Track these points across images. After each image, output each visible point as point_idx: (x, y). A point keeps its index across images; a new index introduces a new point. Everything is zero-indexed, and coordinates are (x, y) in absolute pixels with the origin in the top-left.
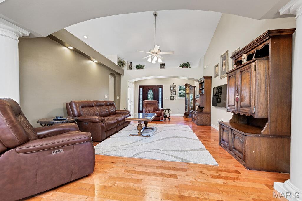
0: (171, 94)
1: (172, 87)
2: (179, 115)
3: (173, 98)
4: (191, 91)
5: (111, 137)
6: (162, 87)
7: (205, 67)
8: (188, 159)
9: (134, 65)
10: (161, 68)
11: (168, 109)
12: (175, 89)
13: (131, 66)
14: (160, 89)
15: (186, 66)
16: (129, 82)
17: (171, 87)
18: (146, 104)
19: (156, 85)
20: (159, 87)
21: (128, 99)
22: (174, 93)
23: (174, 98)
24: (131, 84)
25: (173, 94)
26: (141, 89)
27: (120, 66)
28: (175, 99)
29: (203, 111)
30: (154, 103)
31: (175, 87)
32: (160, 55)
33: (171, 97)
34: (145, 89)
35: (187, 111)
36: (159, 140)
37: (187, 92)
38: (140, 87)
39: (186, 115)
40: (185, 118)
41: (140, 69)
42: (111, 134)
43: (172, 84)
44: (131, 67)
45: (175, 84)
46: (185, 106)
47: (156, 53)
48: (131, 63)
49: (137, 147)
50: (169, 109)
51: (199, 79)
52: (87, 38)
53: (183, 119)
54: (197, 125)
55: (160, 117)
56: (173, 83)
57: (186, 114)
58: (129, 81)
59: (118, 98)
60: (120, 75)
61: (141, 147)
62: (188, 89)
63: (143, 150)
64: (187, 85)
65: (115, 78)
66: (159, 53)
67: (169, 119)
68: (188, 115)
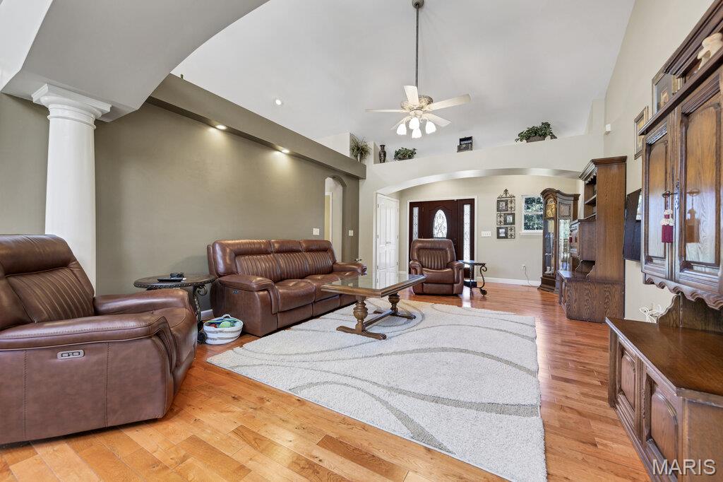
0: (500, 222)
1: (502, 201)
2: (525, 282)
3: (506, 233)
4: (564, 210)
5: (294, 327)
6: (471, 202)
7: (608, 128)
8: (440, 438)
9: (391, 150)
10: (460, 149)
11: (480, 264)
12: (511, 208)
13: (382, 155)
14: (467, 208)
15: (540, 136)
16: (379, 195)
17: (498, 202)
18: (419, 249)
19: (455, 198)
20: (464, 201)
21: (377, 236)
22: (510, 219)
23: (509, 233)
24: (388, 198)
25: (505, 221)
26: (416, 210)
27: (356, 156)
28: (511, 235)
29: (592, 273)
30: (441, 246)
31: (511, 202)
32: (434, 112)
33: (498, 229)
34: (426, 210)
35: (551, 272)
36: (402, 353)
37: (550, 213)
38: (412, 205)
39: (546, 284)
40: (542, 294)
41: (403, 159)
42: (296, 321)
43: (502, 193)
44: (382, 157)
45: (510, 193)
46: (544, 257)
47: (420, 108)
48: (383, 147)
49: (325, 366)
50: (483, 265)
51: (581, 170)
52: (282, 104)
53: (538, 295)
54: (570, 317)
55: (452, 284)
56: (506, 191)
57: (549, 282)
58: (378, 191)
59: (351, 233)
60: (356, 179)
61: (336, 366)
62: (551, 203)
63: (331, 378)
64: (547, 194)
65: (344, 185)
66: (427, 108)
67: (484, 292)
68: (553, 284)
